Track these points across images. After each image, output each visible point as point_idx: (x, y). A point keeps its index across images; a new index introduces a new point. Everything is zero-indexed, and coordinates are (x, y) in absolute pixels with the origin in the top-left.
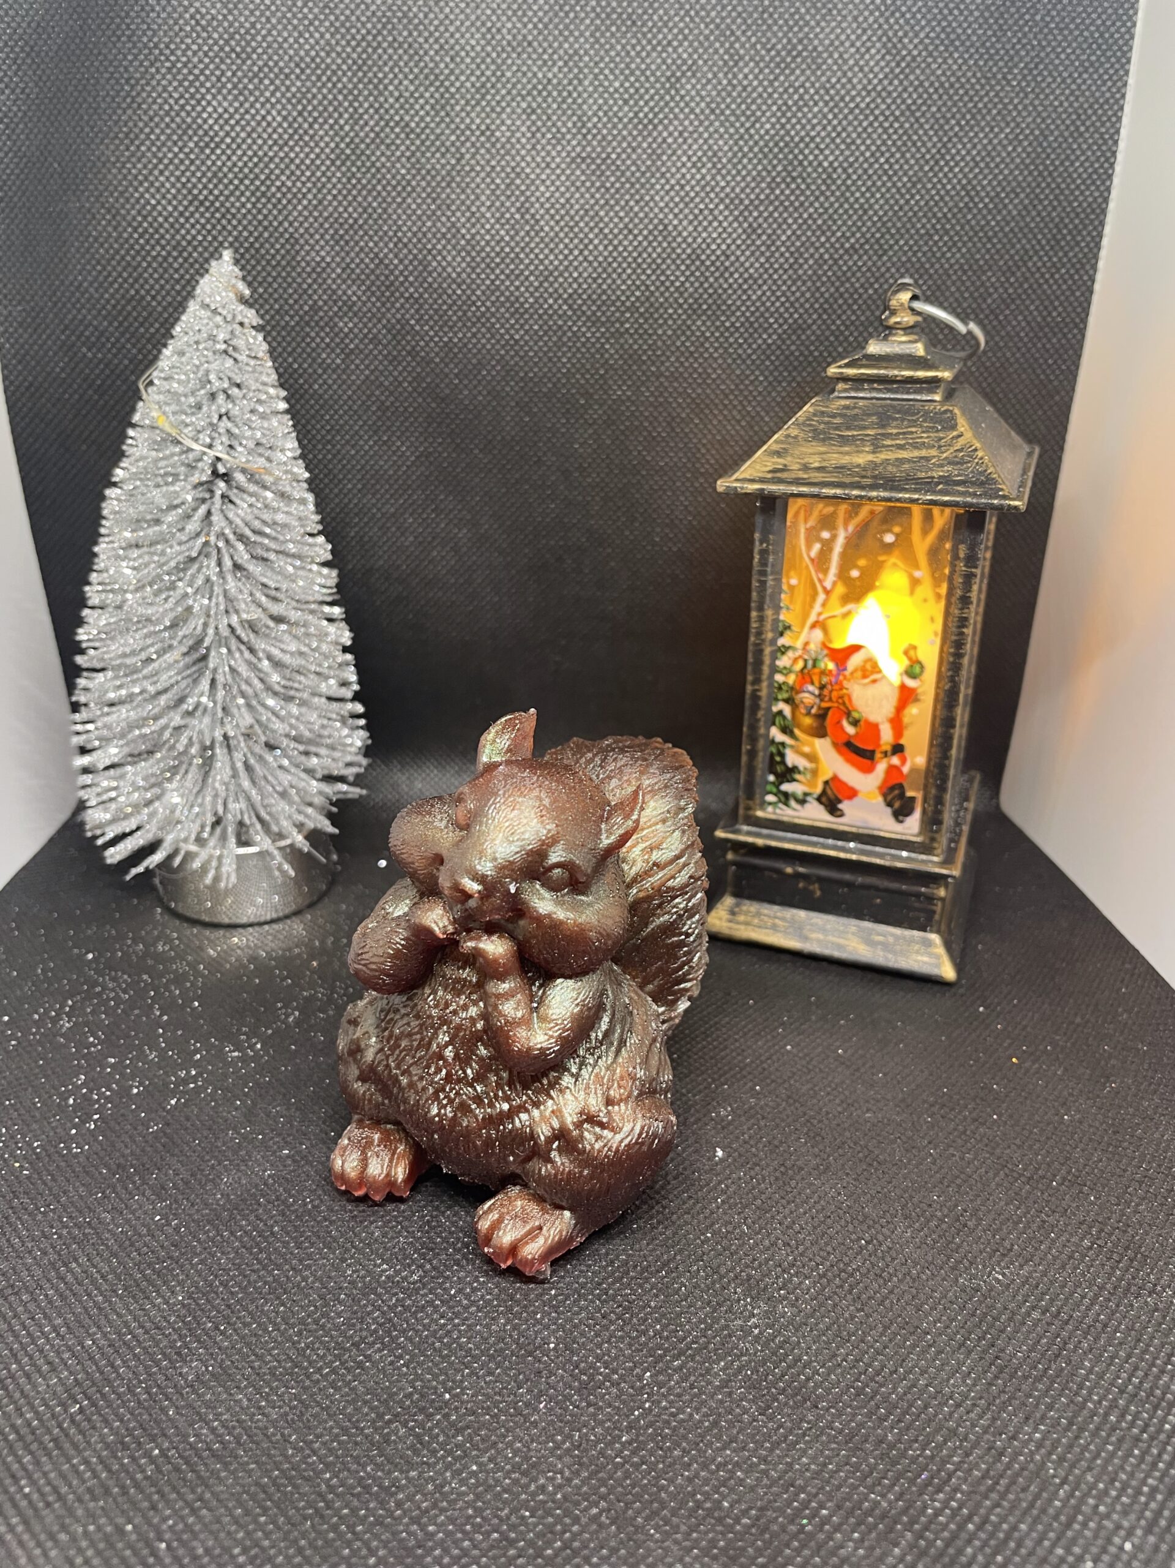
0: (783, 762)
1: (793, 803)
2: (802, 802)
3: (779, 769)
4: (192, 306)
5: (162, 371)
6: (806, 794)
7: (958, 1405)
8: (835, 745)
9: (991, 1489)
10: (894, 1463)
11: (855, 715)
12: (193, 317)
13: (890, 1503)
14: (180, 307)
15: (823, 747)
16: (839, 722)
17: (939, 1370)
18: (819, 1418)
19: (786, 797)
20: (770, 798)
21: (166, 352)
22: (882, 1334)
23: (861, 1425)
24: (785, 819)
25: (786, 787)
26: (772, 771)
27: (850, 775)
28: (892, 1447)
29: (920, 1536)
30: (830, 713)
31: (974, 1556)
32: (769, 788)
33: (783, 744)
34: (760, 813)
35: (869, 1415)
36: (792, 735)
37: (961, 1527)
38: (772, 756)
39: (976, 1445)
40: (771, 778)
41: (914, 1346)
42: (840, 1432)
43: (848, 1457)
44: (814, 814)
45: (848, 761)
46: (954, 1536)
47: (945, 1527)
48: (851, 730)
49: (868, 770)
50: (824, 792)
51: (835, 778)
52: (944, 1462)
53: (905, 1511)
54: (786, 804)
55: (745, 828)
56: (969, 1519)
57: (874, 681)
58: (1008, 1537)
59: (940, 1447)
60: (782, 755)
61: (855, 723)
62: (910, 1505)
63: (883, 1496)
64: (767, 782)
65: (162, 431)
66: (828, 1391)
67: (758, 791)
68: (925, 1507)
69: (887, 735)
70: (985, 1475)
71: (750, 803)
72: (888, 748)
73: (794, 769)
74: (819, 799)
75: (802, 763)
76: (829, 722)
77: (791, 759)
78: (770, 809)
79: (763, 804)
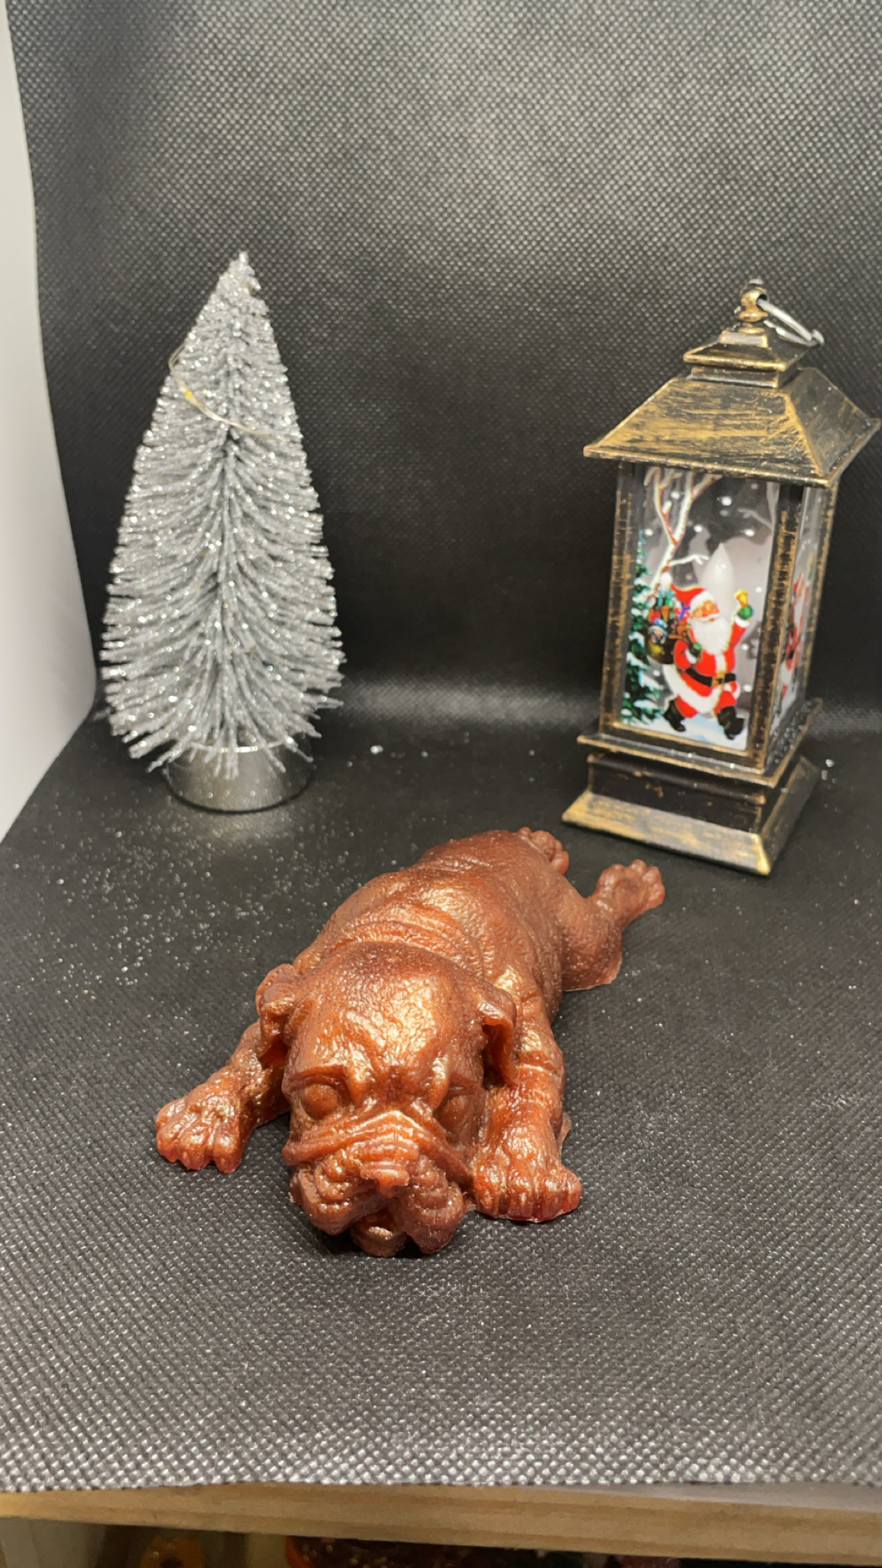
0: (637, 683)
1: (644, 717)
2: (651, 717)
3: (634, 688)
4: (214, 298)
5: (188, 352)
6: (655, 711)
7: (799, 1189)
8: (679, 671)
9: (818, 1244)
10: (748, 1224)
11: (696, 647)
12: (213, 308)
13: (741, 1250)
14: (205, 300)
15: (670, 671)
16: (683, 652)
17: (789, 1163)
18: (694, 1193)
19: (639, 713)
20: (626, 712)
21: (191, 336)
22: (748, 1138)
23: (726, 1199)
24: (637, 731)
25: (640, 704)
26: (628, 690)
27: (689, 696)
28: (746, 1214)
29: (760, 1272)
30: (676, 645)
31: (800, 1286)
32: (625, 703)
33: (637, 668)
34: (616, 725)
35: (732, 1193)
36: (645, 661)
37: (792, 1267)
38: (628, 677)
39: (809, 1215)
40: (627, 695)
41: (772, 1146)
42: (709, 1203)
43: (713, 1220)
44: (661, 727)
45: (690, 684)
46: (786, 1273)
47: (779, 1267)
48: (692, 659)
49: (706, 693)
50: (669, 710)
51: (679, 699)
52: (784, 1225)
53: (750, 1256)
54: (639, 718)
55: (604, 736)
56: (799, 1262)
57: (712, 620)
58: (826, 1274)
59: (782, 1216)
60: (637, 677)
61: (696, 653)
62: (755, 1252)
63: (736, 1246)
64: (623, 699)
65: (188, 402)
66: (703, 1175)
67: (615, 705)
68: (767, 1254)
69: (721, 666)
70: (815, 1235)
71: (609, 715)
72: (722, 676)
73: (646, 689)
74: (666, 716)
75: (653, 685)
76: (674, 653)
77: (645, 680)
78: (625, 721)
79: (620, 717)
